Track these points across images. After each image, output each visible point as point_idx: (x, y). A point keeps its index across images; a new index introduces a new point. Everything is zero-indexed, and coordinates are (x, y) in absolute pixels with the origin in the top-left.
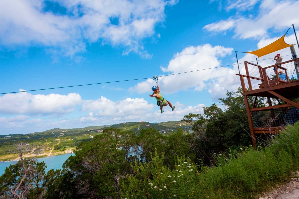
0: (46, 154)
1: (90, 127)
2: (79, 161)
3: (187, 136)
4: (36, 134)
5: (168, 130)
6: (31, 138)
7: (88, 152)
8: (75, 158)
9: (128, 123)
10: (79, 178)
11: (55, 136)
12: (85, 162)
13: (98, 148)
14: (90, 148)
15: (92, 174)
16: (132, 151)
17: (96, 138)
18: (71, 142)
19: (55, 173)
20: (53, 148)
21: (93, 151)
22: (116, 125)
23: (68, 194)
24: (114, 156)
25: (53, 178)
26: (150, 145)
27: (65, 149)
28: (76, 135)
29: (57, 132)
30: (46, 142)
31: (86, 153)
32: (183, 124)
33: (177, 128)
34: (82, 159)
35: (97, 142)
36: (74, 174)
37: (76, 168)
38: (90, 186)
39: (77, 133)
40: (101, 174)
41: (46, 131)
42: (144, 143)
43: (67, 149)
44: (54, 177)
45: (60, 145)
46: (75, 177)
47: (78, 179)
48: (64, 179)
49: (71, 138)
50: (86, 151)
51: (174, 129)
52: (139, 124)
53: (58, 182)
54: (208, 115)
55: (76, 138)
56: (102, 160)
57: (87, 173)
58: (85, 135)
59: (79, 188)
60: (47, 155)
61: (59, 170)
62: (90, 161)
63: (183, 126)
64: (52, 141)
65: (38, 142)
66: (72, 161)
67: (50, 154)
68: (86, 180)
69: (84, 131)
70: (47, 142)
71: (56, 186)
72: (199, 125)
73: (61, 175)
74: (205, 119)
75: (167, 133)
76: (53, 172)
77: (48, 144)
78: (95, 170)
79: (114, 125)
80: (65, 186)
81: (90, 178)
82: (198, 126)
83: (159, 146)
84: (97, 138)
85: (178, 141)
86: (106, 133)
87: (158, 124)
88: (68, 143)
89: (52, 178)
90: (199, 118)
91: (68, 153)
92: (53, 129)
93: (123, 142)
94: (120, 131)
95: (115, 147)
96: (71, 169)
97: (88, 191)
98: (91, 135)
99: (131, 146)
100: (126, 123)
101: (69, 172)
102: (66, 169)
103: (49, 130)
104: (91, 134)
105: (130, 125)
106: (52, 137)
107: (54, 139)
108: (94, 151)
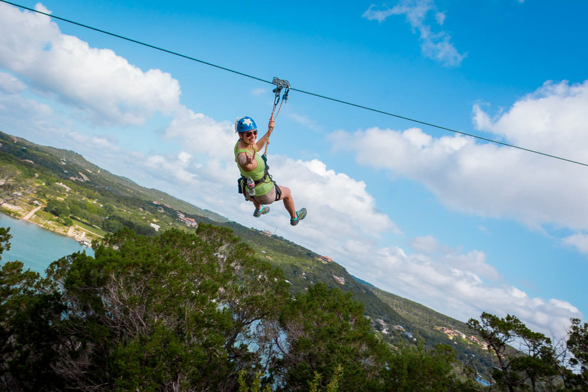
0: (19, 211)
1: (165, 195)
2: (98, 278)
3: (461, 386)
4: (22, 143)
5: (399, 331)
6: (6, 148)
7: (134, 266)
8: (92, 265)
9: (281, 238)
10: (76, 327)
11: (63, 172)
12: (112, 291)
13: (166, 270)
14: (141, 259)
15: (112, 335)
16: (254, 334)
17: (171, 237)
18: (94, 212)
19: (22, 277)
20: (43, 203)
21: (145, 272)
22: (239, 226)
23: (27, 353)
24: (197, 320)
25: (12, 287)
26: (323, 346)
27: (71, 225)
28: (116, 196)
29: (74, 165)
30: (34, 176)
31: (127, 266)
32: (464, 336)
33: (433, 339)
34: (107, 278)
35: (170, 252)
36: (65, 308)
37: (79, 292)
38: (91, 368)
39: (120, 192)
40: (137, 352)
41: (48, 147)
42: (304, 330)
43: (77, 227)
44: (15, 287)
45: (63, 204)
46: (64, 316)
47: (72, 328)
48: (37, 305)
49: (100, 201)
50: (128, 260)
51: (423, 339)
52: (313, 260)
53: (17, 306)
54: (578, 356)
55: (114, 207)
56: (159, 310)
57: (101, 324)
58: (139, 211)
59: (63, 356)
60: (20, 215)
61: (34, 273)
62: (126, 297)
63: (460, 345)
64: (48, 184)
65: (15, 167)
66: (79, 270)
67: (29, 216)
68: (88, 344)
69: (143, 198)
70: (38, 178)
71: (8, 312)
72: (525, 372)
73: (34, 289)
74: (559, 362)
75: (393, 337)
76: (19, 271)
77: (37, 185)
78: (126, 330)
79: (234, 223)
80: (31, 329)
81: (102, 345)
82: (522, 374)
83: (349, 369)
84: (173, 238)
85: (421, 386)
86: (204, 239)
87: (376, 294)
88: (85, 209)
89: (9, 285)
90: (539, 348)
91: (73, 238)
92: (66, 150)
93: (242, 292)
94: (248, 254)
95: (213, 293)
96: (67, 289)
97: (80, 378)
98: (155, 220)
99: (258, 319)
100: (275, 237)
101: (57, 294)
102: (52, 283)
103: (55, 149)
104: (157, 217)
105: (282, 247)
106: (53, 173)
107: (57, 181)
108: (149, 271)
